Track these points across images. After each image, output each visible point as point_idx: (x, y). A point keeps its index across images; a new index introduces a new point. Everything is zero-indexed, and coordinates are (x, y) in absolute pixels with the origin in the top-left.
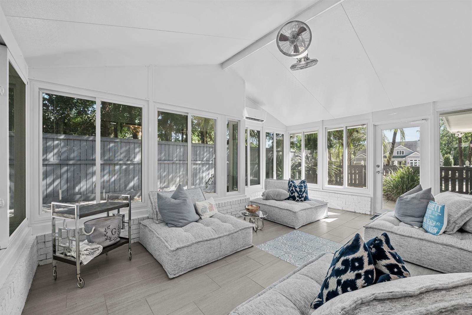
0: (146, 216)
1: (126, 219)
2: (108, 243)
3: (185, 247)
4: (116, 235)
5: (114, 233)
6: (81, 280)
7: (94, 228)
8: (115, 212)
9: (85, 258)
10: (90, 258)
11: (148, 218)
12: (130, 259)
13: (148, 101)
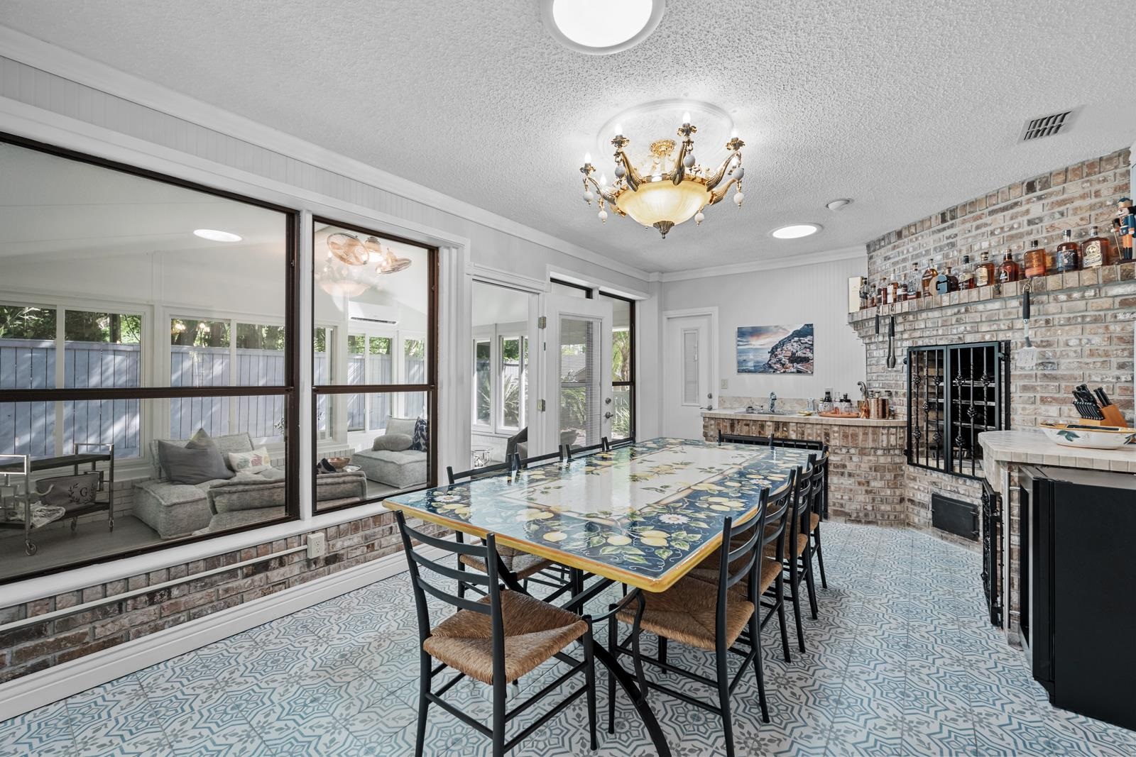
0: (147, 476)
1: (106, 478)
2: (74, 506)
3: (187, 502)
4: (88, 497)
5: (84, 494)
6: (31, 546)
7: (51, 486)
8: (88, 466)
9: (38, 520)
10: (46, 521)
11: (150, 479)
12: (111, 529)
13: (152, 306)
